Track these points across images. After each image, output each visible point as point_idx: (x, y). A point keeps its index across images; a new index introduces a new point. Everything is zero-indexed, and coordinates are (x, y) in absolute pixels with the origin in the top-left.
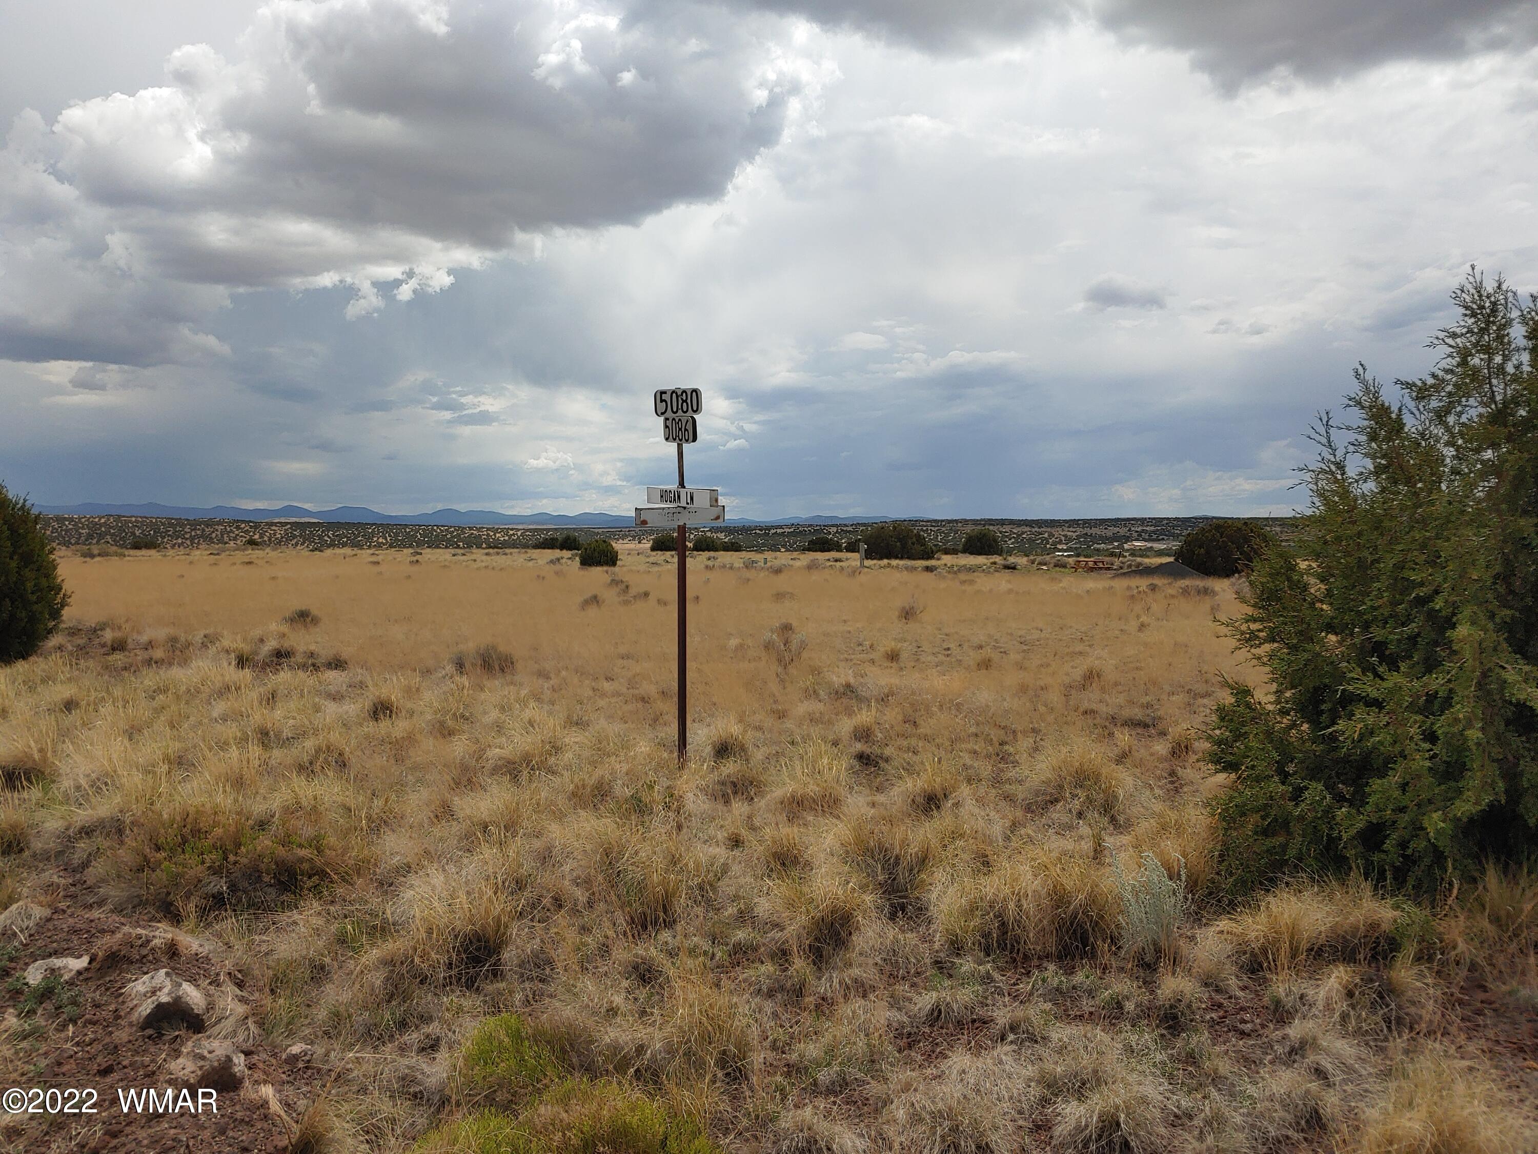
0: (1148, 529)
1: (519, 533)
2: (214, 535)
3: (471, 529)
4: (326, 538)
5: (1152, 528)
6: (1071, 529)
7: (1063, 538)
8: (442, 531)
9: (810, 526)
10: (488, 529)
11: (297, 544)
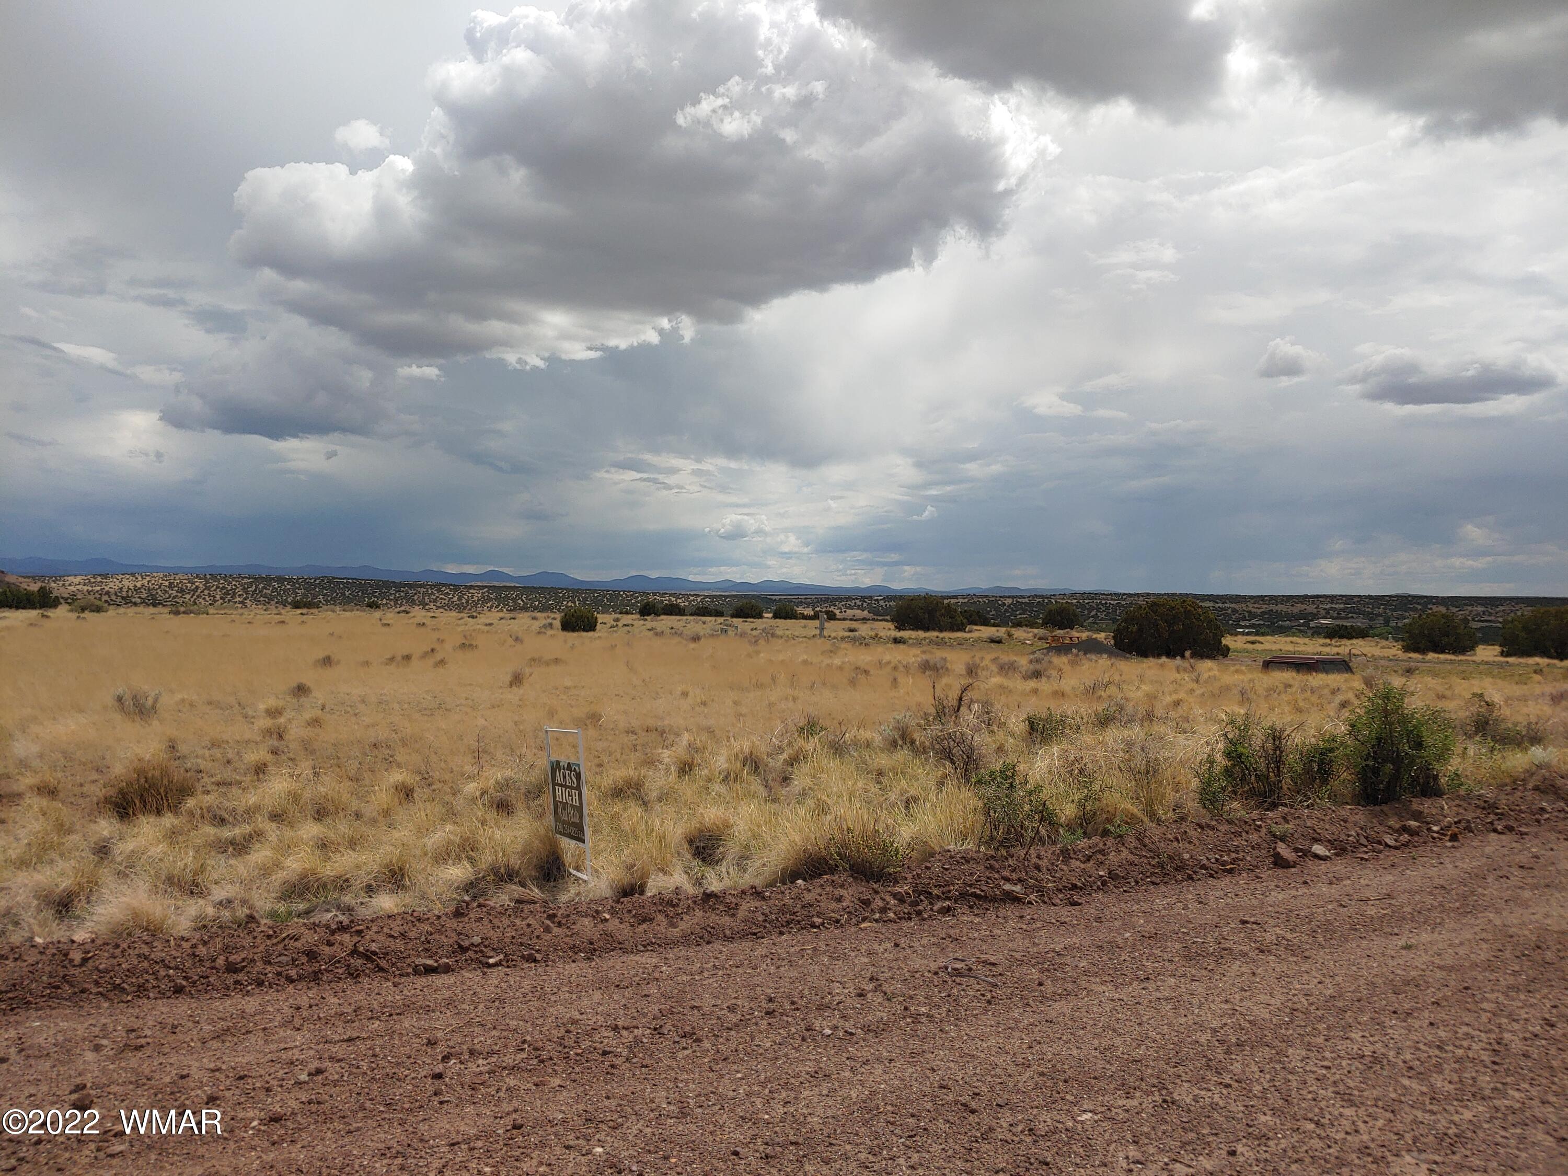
0: (1337, 606)
1: (699, 599)
2: (416, 597)
3: (654, 594)
4: (520, 601)
5: (1342, 606)
6: (1256, 606)
7: (1247, 615)
8: (627, 596)
9: (986, 596)
10: (671, 595)
11: (491, 607)
